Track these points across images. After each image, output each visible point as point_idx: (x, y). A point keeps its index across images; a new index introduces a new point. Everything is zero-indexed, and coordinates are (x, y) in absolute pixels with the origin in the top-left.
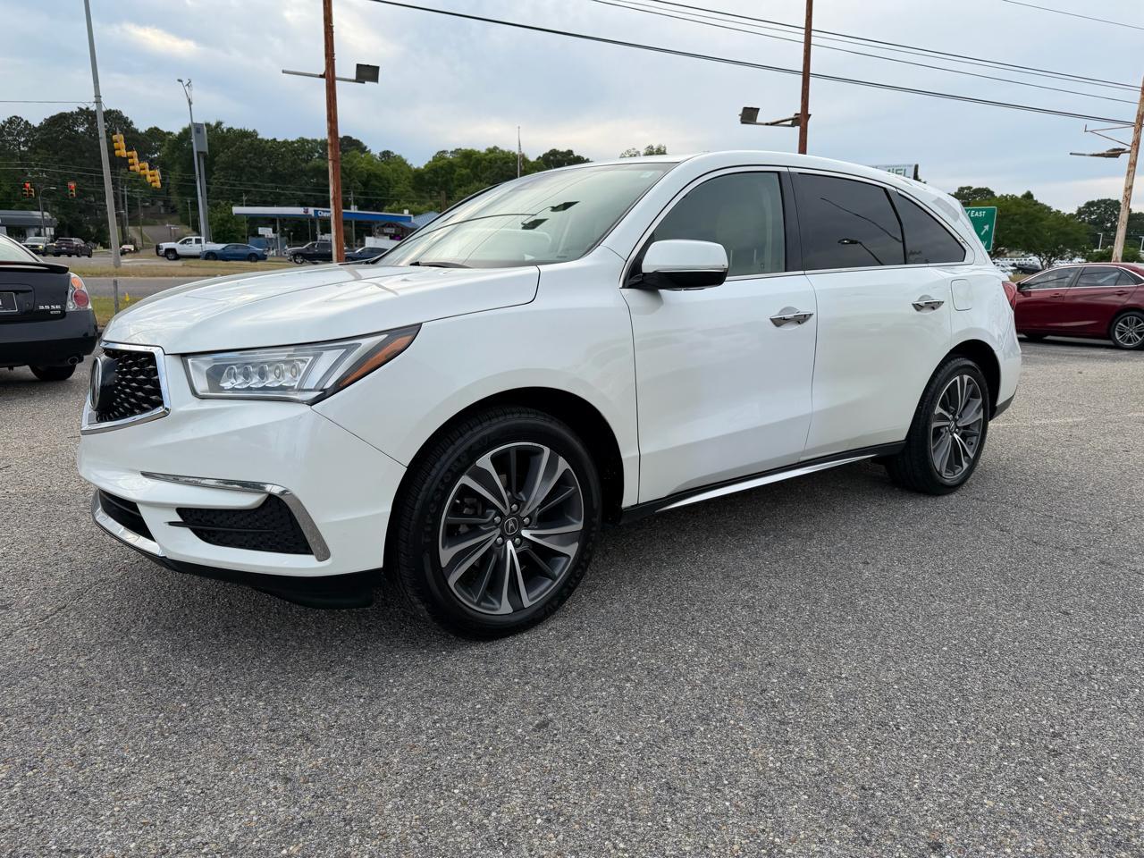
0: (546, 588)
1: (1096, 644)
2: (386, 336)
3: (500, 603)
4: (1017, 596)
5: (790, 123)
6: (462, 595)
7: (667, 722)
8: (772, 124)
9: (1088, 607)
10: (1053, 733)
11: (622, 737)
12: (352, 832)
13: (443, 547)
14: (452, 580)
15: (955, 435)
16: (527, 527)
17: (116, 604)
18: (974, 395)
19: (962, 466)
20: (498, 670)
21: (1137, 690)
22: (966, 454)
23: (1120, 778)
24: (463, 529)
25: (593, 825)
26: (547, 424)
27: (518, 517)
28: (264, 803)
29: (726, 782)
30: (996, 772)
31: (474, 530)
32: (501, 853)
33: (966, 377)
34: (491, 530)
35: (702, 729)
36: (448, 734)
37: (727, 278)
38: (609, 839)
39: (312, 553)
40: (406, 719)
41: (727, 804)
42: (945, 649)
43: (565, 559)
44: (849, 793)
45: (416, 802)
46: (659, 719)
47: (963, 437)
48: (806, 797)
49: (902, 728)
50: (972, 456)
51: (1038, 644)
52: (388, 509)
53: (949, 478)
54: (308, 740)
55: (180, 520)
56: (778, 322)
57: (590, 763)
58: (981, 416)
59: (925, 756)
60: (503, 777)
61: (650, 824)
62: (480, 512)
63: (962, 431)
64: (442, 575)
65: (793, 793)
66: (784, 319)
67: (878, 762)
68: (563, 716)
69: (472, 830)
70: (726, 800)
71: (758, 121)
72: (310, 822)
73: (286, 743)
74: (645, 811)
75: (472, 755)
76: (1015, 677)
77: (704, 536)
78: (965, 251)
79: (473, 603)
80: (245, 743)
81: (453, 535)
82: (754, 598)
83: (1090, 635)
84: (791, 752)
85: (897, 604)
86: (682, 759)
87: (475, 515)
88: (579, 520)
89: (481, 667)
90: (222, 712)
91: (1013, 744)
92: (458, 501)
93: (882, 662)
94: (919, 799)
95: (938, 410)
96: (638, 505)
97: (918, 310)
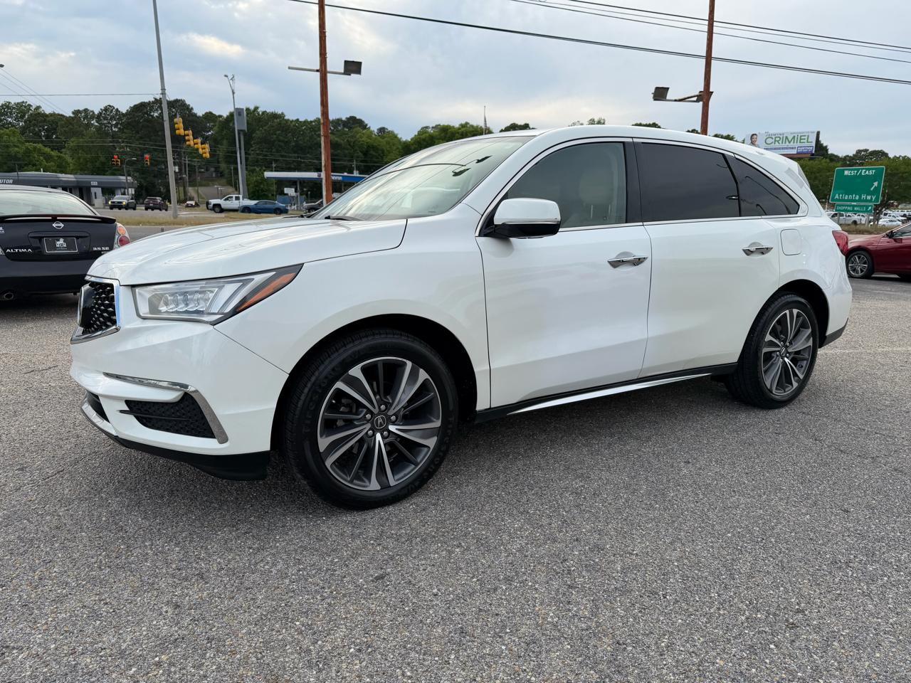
0: (410, 472)
1: (863, 537)
2: (274, 273)
3: (370, 481)
4: (808, 494)
5: (695, 99)
6: (338, 475)
7: (478, 580)
8: (680, 100)
9: (869, 507)
10: (797, 609)
11: (439, 590)
12: (211, 647)
13: (321, 436)
14: (329, 462)
15: (786, 359)
16: (394, 423)
17: (99, 470)
18: (804, 326)
19: (792, 384)
20: (361, 533)
21: (886, 578)
22: (795, 375)
23: (843, 651)
24: (340, 423)
25: (392, 656)
26: (410, 344)
27: (386, 415)
28: (155, 623)
29: (508, 631)
30: (735, 638)
31: (349, 424)
32: (315, 672)
33: (795, 311)
34: (363, 424)
35: (504, 588)
36: (306, 580)
37: (560, 230)
38: (400, 668)
39: (214, 437)
40: (279, 567)
41: (504, 647)
42: (729, 535)
43: (426, 449)
44: (606, 645)
45: (265, 629)
46: (473, 578)
47: (794, 361)
48: (569, 647)
49: (668, 597)
50: (801, 377)
51: (812, 535)
52: (274, 405)
53: (778, 394)
54: (202, 578)
55: (128, 409)
56: (615, 264)
57: (407, 609)
58: (810, 343)
59: (680, 621)
60: (336, 615)
61: (437, 659)
62: (354, 411)
63: (792, 356)
64: (320, 458)
65: (560, 643)
66: (623, 261)
67: (638, 623)
68: (399, 571)
69: (300, 654)
70: (504, 644)
71: (668, 98)
72: (183, 638)
73: (186, 579)
74: (436, 648)
75: (318, 597)
76: (781, 561)
77: (560, 436)
78: (799, 205)
79: (346, 480)
80: (156, 577)
81: (330, 427)
82: (582, 486)
83: (861, 530)
84: (569, 610)
85: (701, 496)
86: (480, 610)
87: (350, 412)
88: (438, 419)
89: (348, 530)
90: (147, 554)
91: (759, 616)
92: (334, 401)
93: (671, 543)
94: (661, 655)
95: (768, 338)
96: (490, 408)
97: (748, 255)
